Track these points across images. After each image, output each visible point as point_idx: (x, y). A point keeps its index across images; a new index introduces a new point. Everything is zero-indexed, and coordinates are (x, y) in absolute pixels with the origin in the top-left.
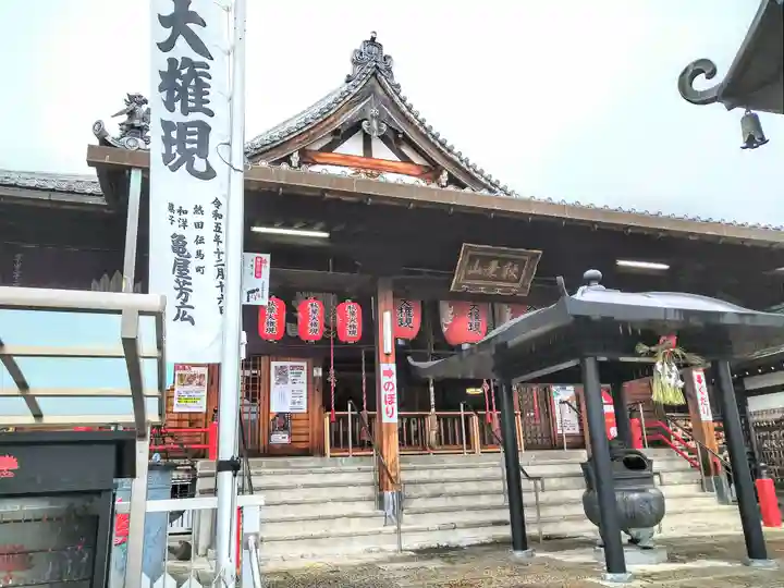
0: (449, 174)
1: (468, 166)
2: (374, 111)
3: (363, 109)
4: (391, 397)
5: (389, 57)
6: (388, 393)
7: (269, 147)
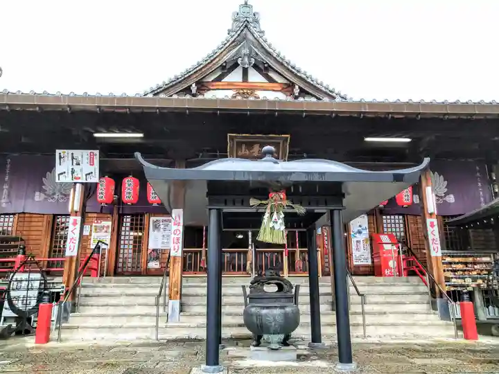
0: (300, 87)
1: (312, 81)
2: (246, 51)
3: (239, 50)
4: (178, 239)
5: (257, 13)
6: (176, 236)
7: (174, 83)
